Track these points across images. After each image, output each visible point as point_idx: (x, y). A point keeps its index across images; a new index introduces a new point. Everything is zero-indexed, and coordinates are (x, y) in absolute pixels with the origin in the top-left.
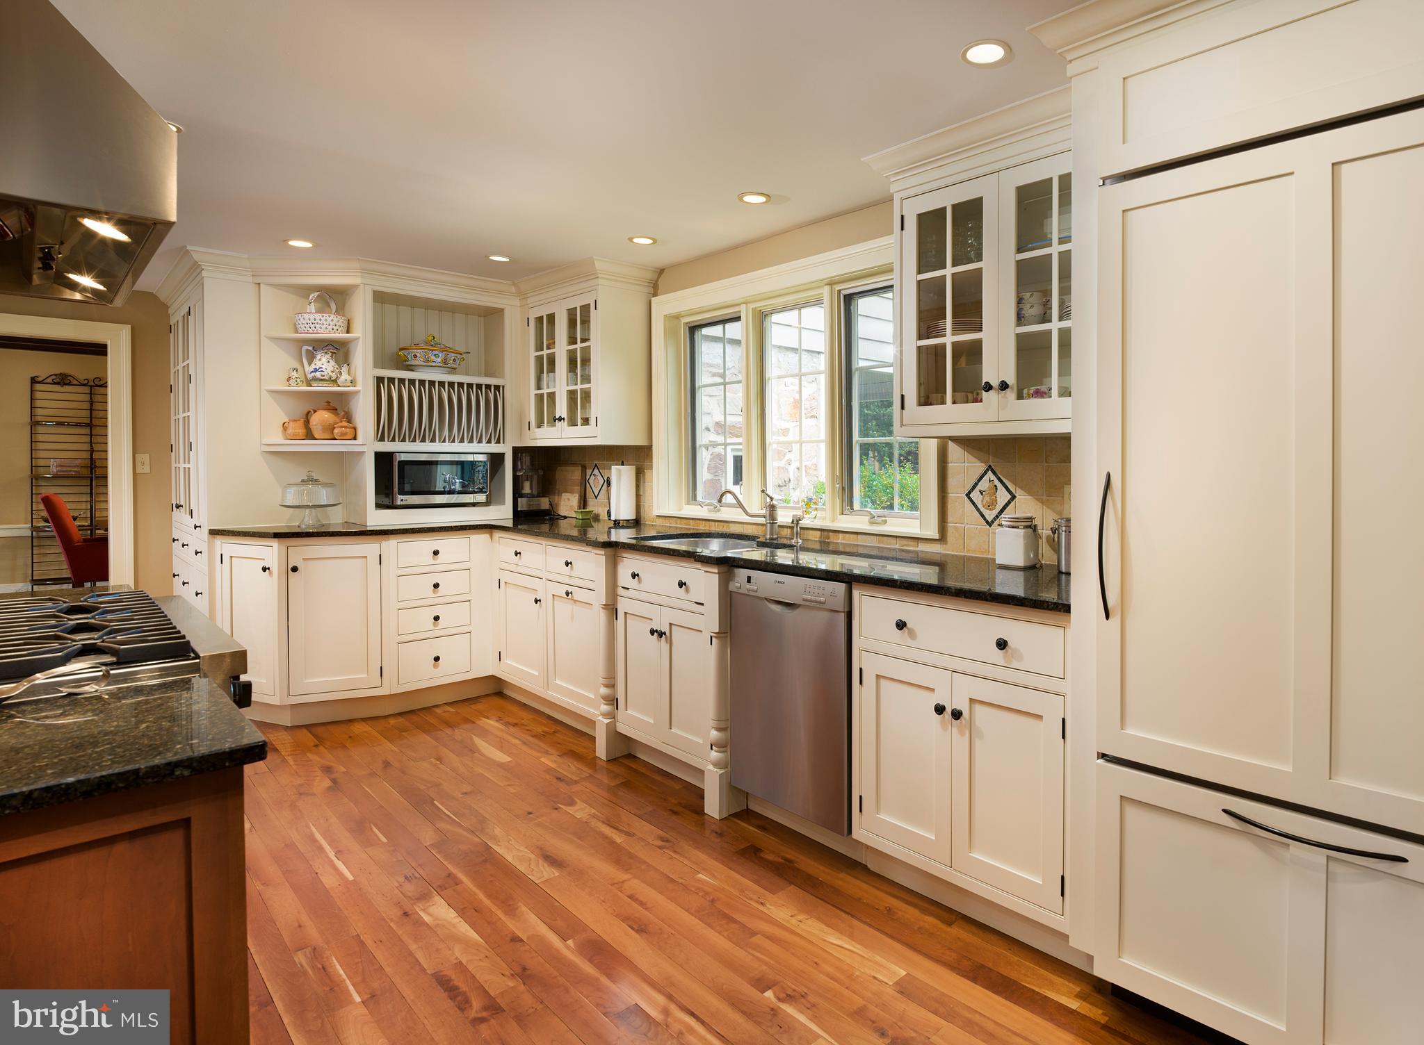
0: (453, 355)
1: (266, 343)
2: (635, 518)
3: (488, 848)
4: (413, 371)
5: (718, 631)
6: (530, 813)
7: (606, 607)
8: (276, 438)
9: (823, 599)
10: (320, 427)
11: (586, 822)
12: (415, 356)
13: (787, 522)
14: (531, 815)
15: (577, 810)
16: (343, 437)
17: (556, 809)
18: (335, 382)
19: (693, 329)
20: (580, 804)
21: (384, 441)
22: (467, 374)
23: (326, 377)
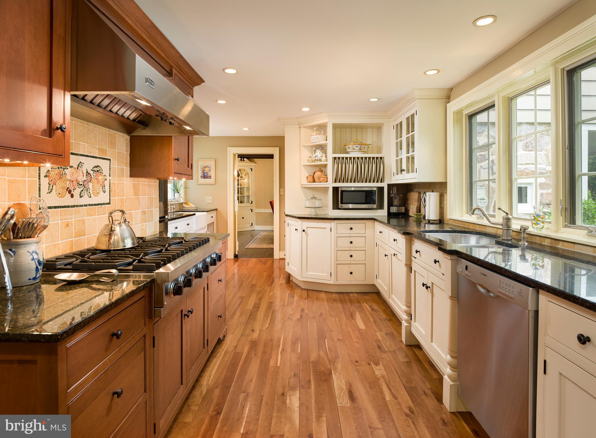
0: (363, 146)
1: (302, 148)
2: (438, 219)
3: (331, 374)
4: (349, 154)
5: (450, 296)
6: (357, 362)
7: (406, 265)
8: (305, 182)
9: (513, 296)
10: (317, 178)
11: (378, 379)
12: (349, 148)
13: (517, 229)
14: (357, 363)
15: (377, 369)
16: (323, 181)
17: (369, 364)
18: (320, 160)
19: (471, 117)
20: (381, 367)
21: (336, 182)
22: (372, 153)
23: (319, 159)
